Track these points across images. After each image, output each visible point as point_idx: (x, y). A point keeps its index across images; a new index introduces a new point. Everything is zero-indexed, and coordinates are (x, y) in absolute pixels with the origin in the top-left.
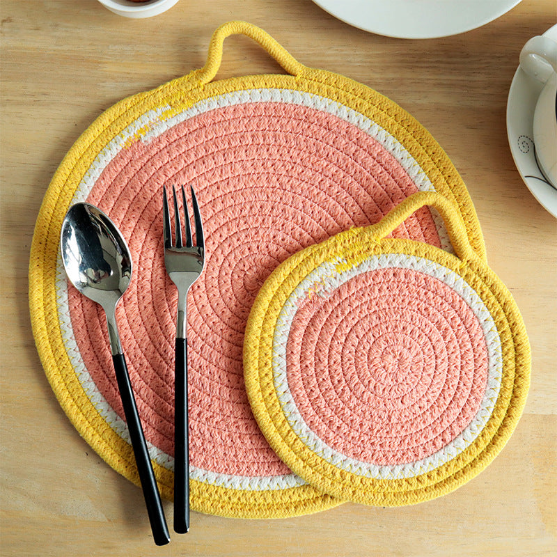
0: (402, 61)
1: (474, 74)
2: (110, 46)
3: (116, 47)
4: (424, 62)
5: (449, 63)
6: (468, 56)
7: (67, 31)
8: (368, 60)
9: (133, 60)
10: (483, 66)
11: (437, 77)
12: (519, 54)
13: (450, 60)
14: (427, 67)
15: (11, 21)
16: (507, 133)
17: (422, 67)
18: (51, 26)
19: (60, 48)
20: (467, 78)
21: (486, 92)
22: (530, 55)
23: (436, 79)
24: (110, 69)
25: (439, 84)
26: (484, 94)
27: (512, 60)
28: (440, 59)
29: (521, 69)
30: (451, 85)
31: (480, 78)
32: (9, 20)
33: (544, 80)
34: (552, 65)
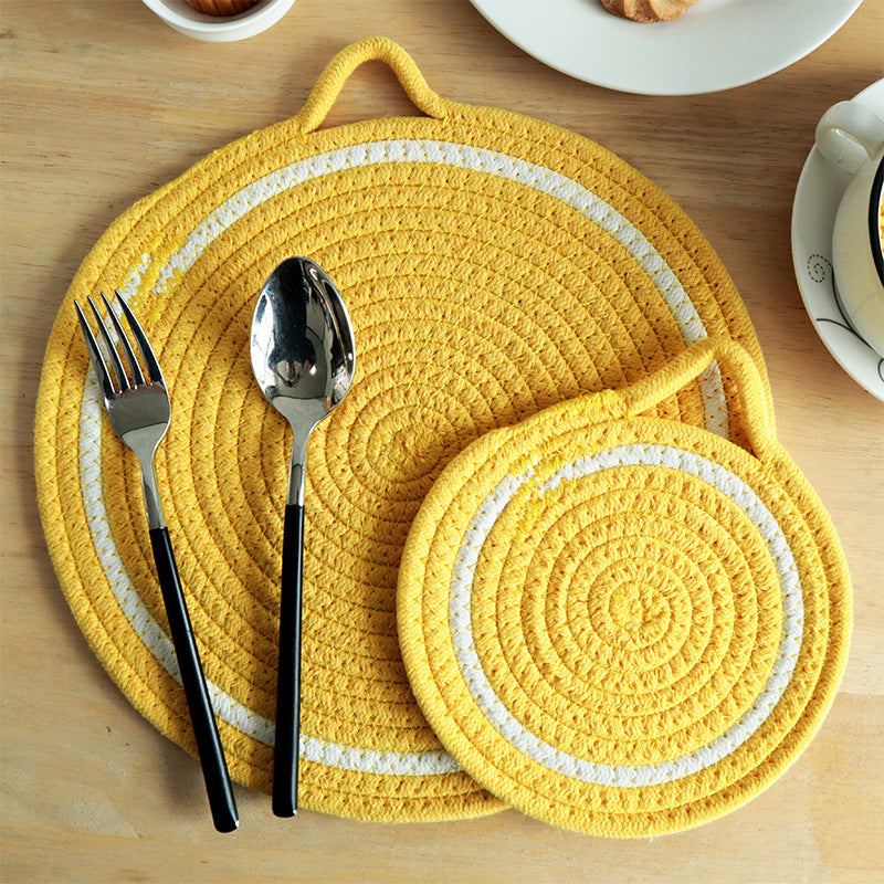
0: (631, 128)
1: (743, 155)
2: (171, 83)
3: (180, 85)
4: (666, 131)
5: (704, 135)
6: (735, 125)
7: (103, 57)
8: (579, 124)
9: (206, 107)
10: (760, 141)
11: (685, 156)
12: (816, 126)
13: (707, 130)
14: (669, 140)
15: (12, 36)
16: (791, 250)
17: (663, 140)
18: (77, 47)
19: (89, 83)
20: (732, 160)
21: (760, 183)
22: (833, 130)
23: (684, 160)
24: (170, 119)
25: (690, 167)
26: (756, 186)
27: (804, 135)
28: (692, 128)
29: (817, 150)
30: (706, 170)
31: (755, 160)
32: (10, 35)
33: (853, 170)
34: (866, 147)
